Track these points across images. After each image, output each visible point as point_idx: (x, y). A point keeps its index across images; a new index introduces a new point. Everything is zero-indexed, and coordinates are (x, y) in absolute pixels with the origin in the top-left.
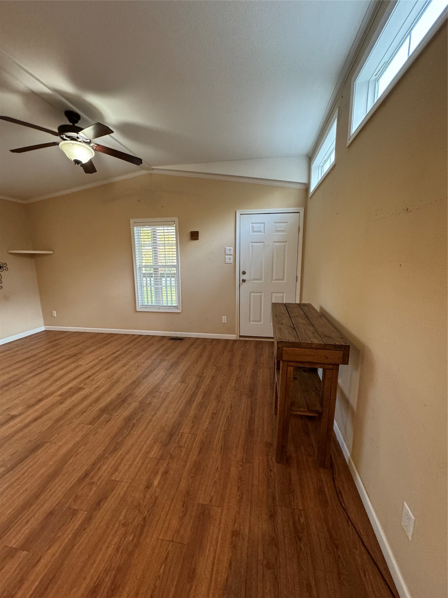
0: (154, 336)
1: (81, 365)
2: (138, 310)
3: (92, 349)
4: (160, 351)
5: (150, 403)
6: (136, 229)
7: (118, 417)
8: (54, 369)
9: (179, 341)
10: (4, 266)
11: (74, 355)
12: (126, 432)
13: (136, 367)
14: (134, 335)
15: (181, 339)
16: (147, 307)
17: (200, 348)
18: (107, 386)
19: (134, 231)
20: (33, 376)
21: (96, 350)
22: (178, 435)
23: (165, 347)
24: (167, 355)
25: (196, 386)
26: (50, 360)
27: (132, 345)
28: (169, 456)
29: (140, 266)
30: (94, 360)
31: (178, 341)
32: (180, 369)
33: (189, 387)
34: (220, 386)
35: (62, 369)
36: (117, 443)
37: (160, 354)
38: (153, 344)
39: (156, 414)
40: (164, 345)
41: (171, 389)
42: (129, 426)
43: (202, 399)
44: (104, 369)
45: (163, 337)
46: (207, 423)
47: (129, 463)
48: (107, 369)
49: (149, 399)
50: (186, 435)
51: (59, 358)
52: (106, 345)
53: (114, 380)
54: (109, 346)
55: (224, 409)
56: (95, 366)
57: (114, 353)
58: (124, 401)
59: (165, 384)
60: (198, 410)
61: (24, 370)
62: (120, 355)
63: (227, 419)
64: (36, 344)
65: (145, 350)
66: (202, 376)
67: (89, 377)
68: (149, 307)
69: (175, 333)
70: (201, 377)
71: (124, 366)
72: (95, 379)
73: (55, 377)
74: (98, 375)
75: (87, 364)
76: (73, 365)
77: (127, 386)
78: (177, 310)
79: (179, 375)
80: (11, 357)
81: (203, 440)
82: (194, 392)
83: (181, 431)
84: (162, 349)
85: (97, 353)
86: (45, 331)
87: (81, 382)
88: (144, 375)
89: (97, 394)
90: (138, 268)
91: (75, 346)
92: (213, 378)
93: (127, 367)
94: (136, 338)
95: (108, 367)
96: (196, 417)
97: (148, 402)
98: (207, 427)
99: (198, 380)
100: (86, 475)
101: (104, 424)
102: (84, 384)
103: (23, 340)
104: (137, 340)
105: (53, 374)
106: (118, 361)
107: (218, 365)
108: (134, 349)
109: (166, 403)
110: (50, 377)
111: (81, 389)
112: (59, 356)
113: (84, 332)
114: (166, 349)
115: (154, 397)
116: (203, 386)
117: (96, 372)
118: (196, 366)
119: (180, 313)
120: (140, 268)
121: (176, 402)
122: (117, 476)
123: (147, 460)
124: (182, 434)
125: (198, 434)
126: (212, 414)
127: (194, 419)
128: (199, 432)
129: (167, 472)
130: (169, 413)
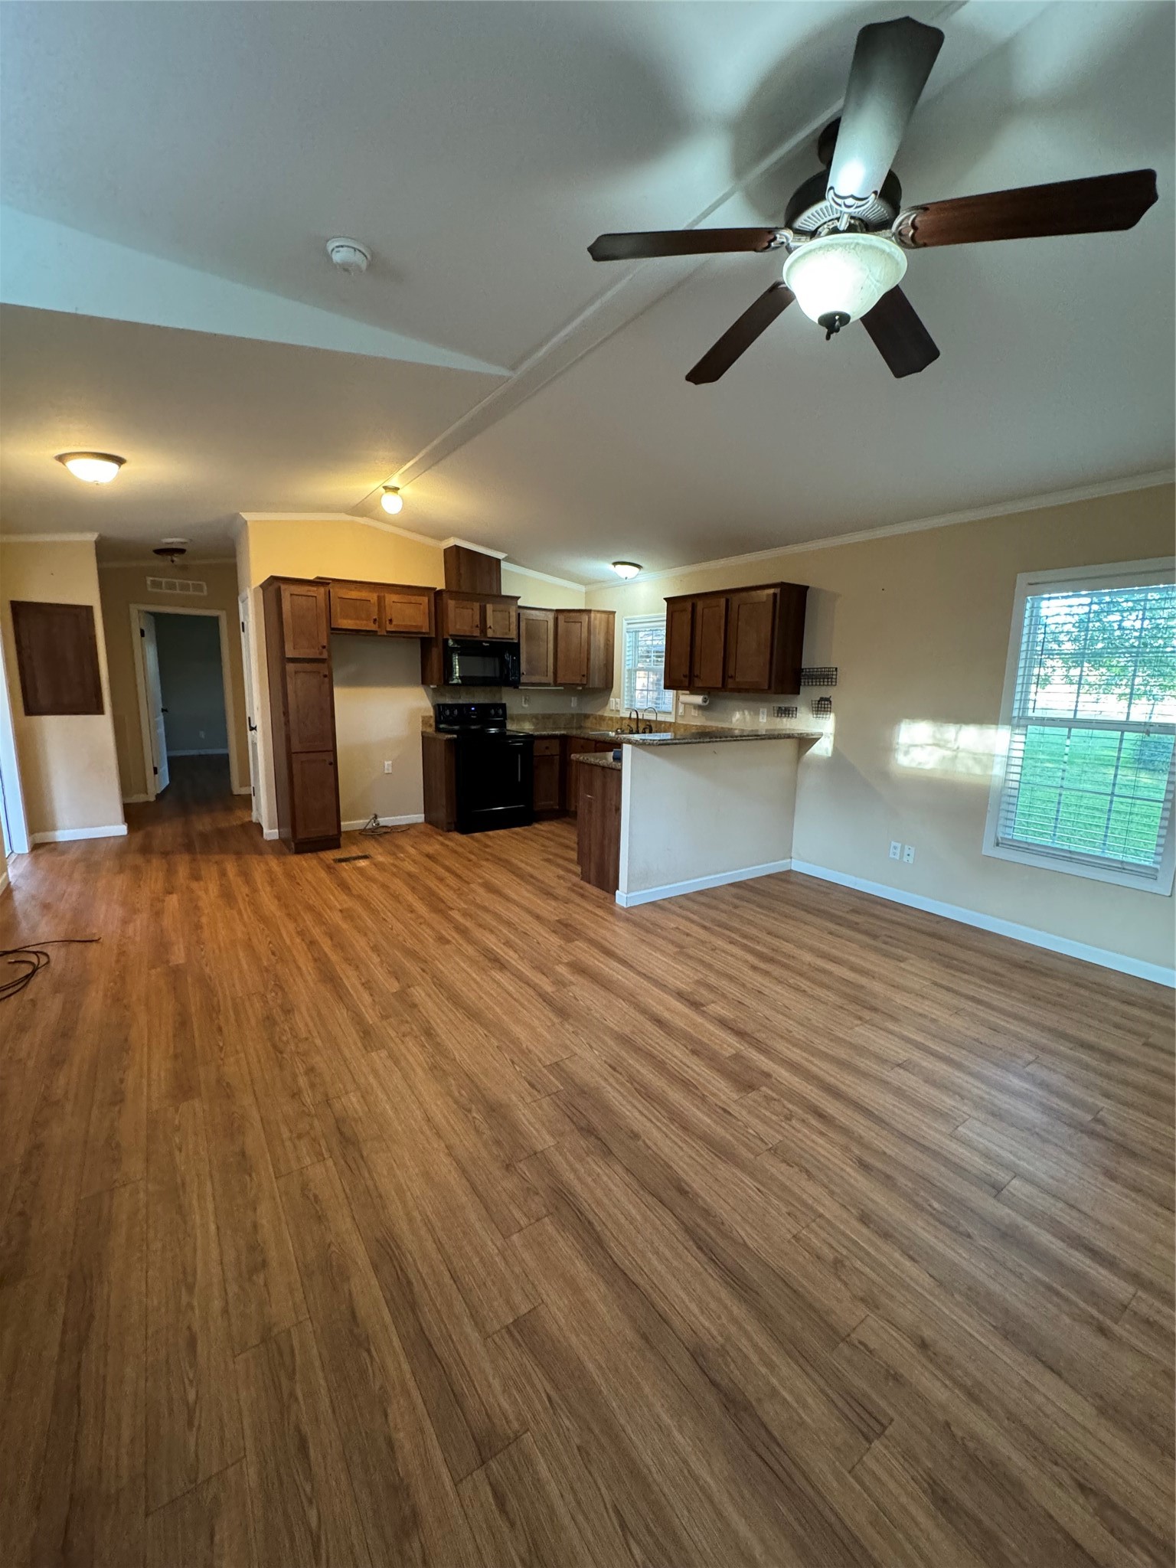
5: (508, 1167)
22: (330, 1151)
28: (313, 1112)
39: (449, 1155)
41: (527, 1256)
46: (264, 1222)
50: (307, 1161)
55: (225, 1312)
60: (329, 1245)
83: (330, 1163)
96: (320, 1218)
98: (258, 1210)
109: (463, 1198)
121: (438, 1224)
122: (379, 1057)
123: (350, 1087)
124: (321, 1158)
125: (274, 1179)
126: (264, 1264)
127: (318, 1209)
128: (276, 1189)
129: (293, 1096)
130: (414, 1178)
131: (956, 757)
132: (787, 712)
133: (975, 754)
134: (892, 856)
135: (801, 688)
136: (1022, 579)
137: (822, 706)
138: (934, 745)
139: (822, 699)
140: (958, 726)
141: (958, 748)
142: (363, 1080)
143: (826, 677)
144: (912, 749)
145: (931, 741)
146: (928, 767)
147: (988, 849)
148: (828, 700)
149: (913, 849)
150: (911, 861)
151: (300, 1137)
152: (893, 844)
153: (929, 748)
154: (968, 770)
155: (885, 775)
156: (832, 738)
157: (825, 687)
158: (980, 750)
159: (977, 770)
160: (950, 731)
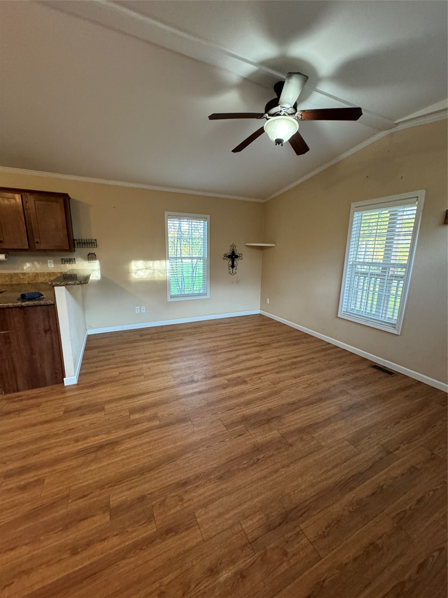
0: (352, 354)
1: (261, 358)
2: (339, 316)
3: (282, 344)
4: (348, 378)
5: (291, 445)
6: (357, 216)
7: (251, 437)
8: (242, 352)
9: (386, 374)
10: (240, 256)
11: (263, 345)
12: (244, 464)
13: (307, 385)
14: (329, 344)
15: (389, 373)
16: (352, 315)
17: (417, 401)
18: (266, 392)
19: (353, 218)
20: (226, 352)
21: (282, 347)
22: (295, 528)
23: (358, 374)
24: (354, 388)
25: (370, 464)
26: (245, 342)
27: (319, 355)
28: (263, 551)
29: (353, 263)
30: (275, 357)
31: (382, 374)
32: (361, 418)
33: (358, 457)
34: (419, 497)
35: (246, 354)
36: (229, 471)
37: (346, 382)
38: (344, 363)
39: (288, 466)
40: (358, 371)
41: (329, 441)
42: (252, 458)
43: (367, 497)
44: (276, 371)
45: (364, 360)
46: (351, 554)
47: (221, 510)
48: (278, 373)
49: (295, 438)
50: (304, 541)
51: (251, 343)
52: (295, 344)
53: (276, 389)
54: (296, 347)
55: (402, 554)
56: (271, 363)
57: (296, 357)
58: (269, 421)
59: (327, 429)
60: (350, 512)
61: (225, 344)
62: (301, 362)
63: (396, 586)
64: (246, 324)
65: (330, 368)
66: (391, 453)
67: (259, 373)
68: (354, 315)
69: (384, 360)
70: (389, 453)
71: (295, 378)
72: (262, 378)
73: (237, 360)
74: (266, 375)
75: (266, 359)
76: (256, 355)
77: (283, 405)
78: (394, 330)
79: (353, 428)
80: (226, 329)
81: (324, 581)
82: (361, 473)
83: (302, 526)
84: (352, 376)
85: (282, 350)
86: (260, 314)
87: (250, 375)
88: (309, 400)
89: (253, 396)
90: (350, 265)
91: (269, 336)
92: (413, 471)
93: (298, 380)
94: (329, 349)
95: (281, 371)
96: (338, 521)
97: (290, 441)
98: (346, 561)
99: (380, 455)
100: (185, 484)
101: (235, 436)
102: (250, 378)
103: (242, 318)
104: (329, 352)
105: (238, 356)
106: (294, 368)
107: (436, 452)
108: (319, 361)
109: (310, 460)
110: (235, 358)
111: (245, 382)
112: (253, 341)
113: (285, 324)
114: (357, 378)
115: (302, 439)
116: (383, 472)
117: (268, 371)
118: (390, 428)
119: (397, 335)
120: (354, 265)
121: (325, 468)
122: (201, 516)
123: (237, 528)
124: (301, 532)
125: (323, 560)
126: (372, 544)
127: (333, 524)
128: (328, 556)
129: (243, 577)
130: (304, 480)
131: (154, 272)
132: (71, 261)
133: (160, 270)
134: (136, 312)
135: (76, 248)
136: (166, 213)
137: (91, 257)
138: (146, 269)
139: (90, 254)
140: (153, 261)
141: (154, 269)
142: (230, 522)
143: (92, 243)
144: (137, 271)
145: (144, 268)
146: (144, 277)
147: (169, 300)
148: (94, 254)
149: (144, 307)
150: (144, 312)
151: (285, 554)
152: (136, 307)
153: (144, 270)
154: (158, 276)
155: (128, 283)
156: (99, 271)
157: (92, 248)
158: (161, 269)
159: (161, 275)
160: (150, 263)
